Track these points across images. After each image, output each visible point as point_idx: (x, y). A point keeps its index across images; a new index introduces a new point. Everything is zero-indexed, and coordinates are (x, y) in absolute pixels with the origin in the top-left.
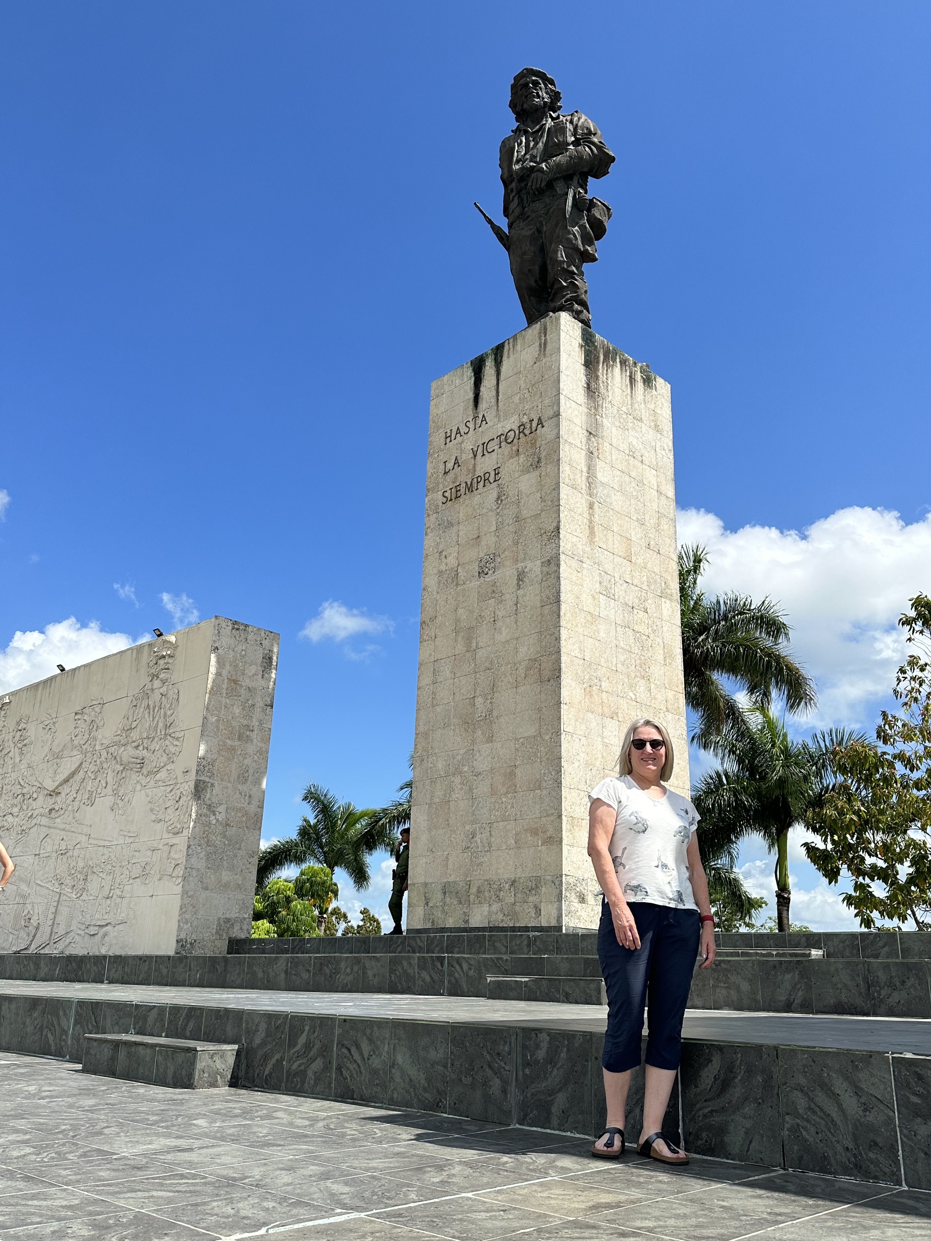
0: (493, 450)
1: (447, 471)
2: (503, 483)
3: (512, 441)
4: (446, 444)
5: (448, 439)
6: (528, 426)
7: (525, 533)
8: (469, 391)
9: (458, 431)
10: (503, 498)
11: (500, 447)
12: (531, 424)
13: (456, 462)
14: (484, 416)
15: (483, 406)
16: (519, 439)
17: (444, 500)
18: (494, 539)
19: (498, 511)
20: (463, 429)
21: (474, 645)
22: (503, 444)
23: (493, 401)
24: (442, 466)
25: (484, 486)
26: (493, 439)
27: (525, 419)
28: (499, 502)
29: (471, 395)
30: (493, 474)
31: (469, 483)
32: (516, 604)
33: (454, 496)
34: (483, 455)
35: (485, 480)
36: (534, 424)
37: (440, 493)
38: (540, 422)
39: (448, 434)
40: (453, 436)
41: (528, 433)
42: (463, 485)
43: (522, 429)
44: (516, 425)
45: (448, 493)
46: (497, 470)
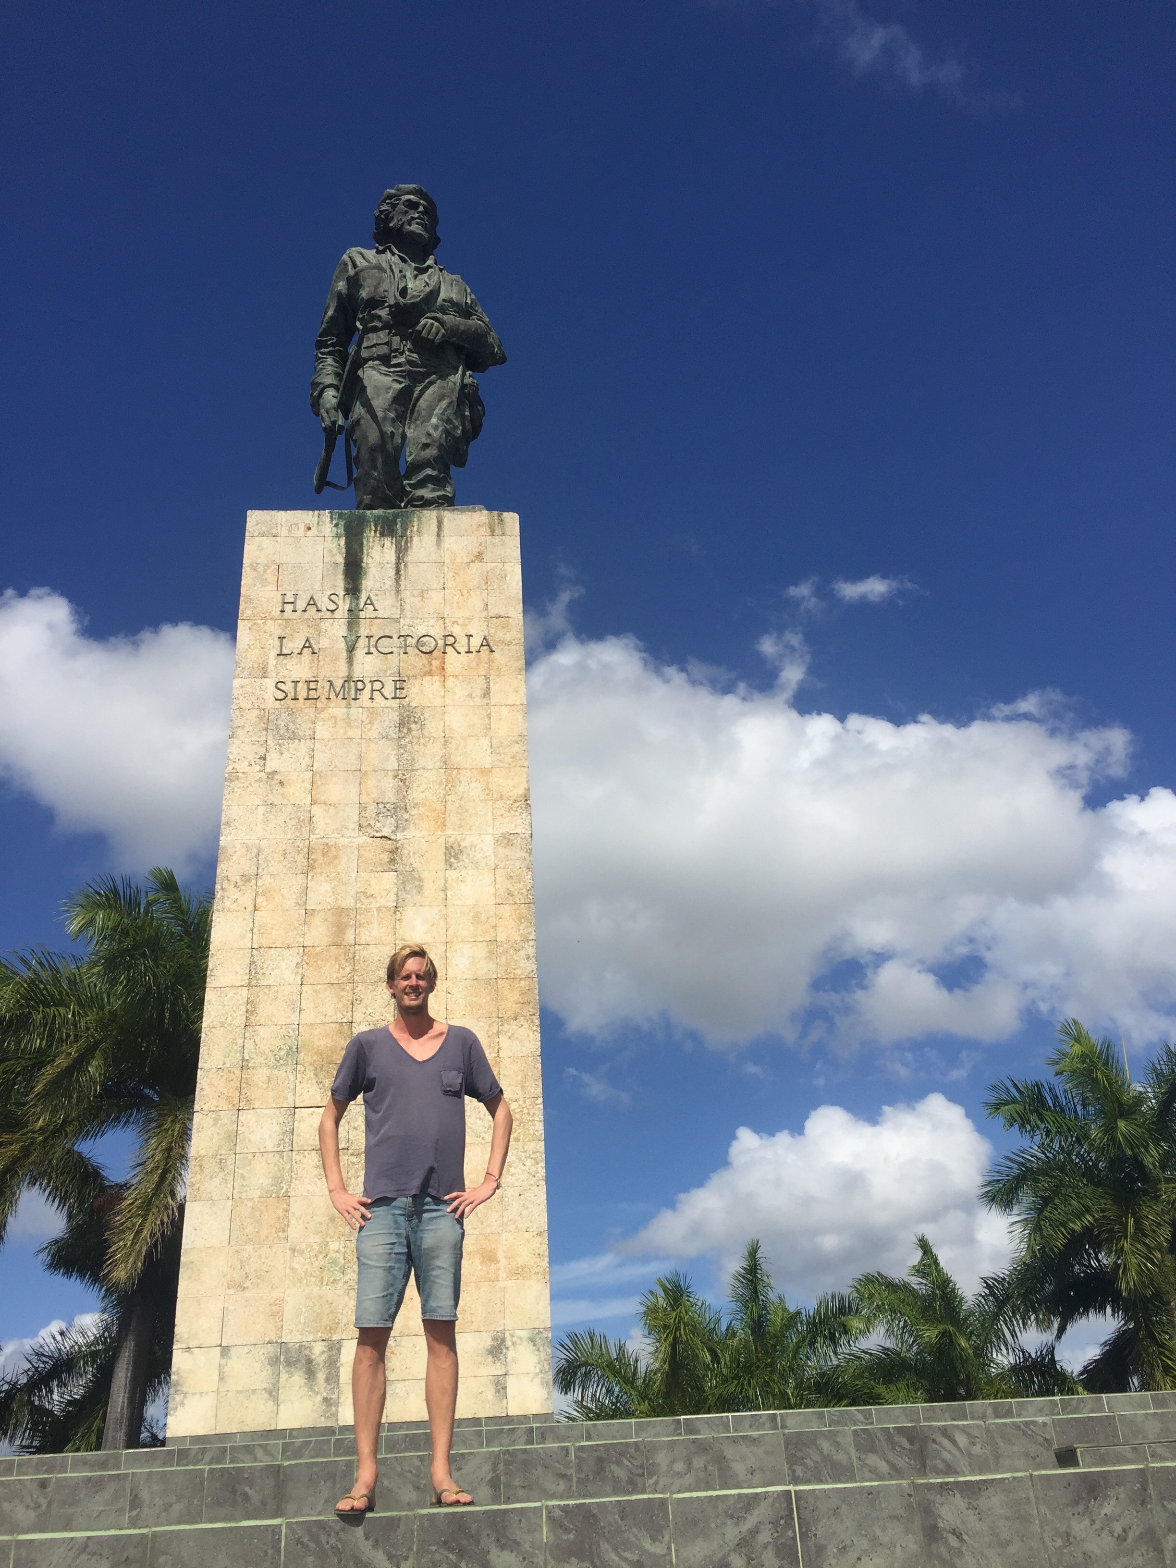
0: (392, 653)
1: (285, 651)
2: (413, 704)
3: (431, 652)
4: (282, 611)
5: (289, 607)
6: (463, 641)
7: (461, 789)
8: (335, 551)
9: (312, 602)
10: (413, 726)
11: (406, 653)
12: (469, 640)
13: (307, 645)
14: (369, 598)
15: (367, 584)
16: (444, 653)
17: (280, 695)
18: (394, 782)
19: (403, 742)
20: (324, 603)
21: (350, 937)
22: (411, 650)
23: (389, 583)
24: (274, 642)
25: (372, 698)
26: (391, 637)
27: (456, 630)
28: (405, 731)
29: (341, 559)
30: (390, 685)
31: (338, 684)
32: (445, 890)
33: (302, 693)
34: (369, 653)
35: (373, 690)
36: (476, 642)
37: (270, 683)
38: (486, 643)
39: (290, 599)
40: (301, 605)
41: (463, 650)
42: (323, 685)
43: (450, 640)
44: (437, 631)
45: (288, 687)
46: (400, 684)
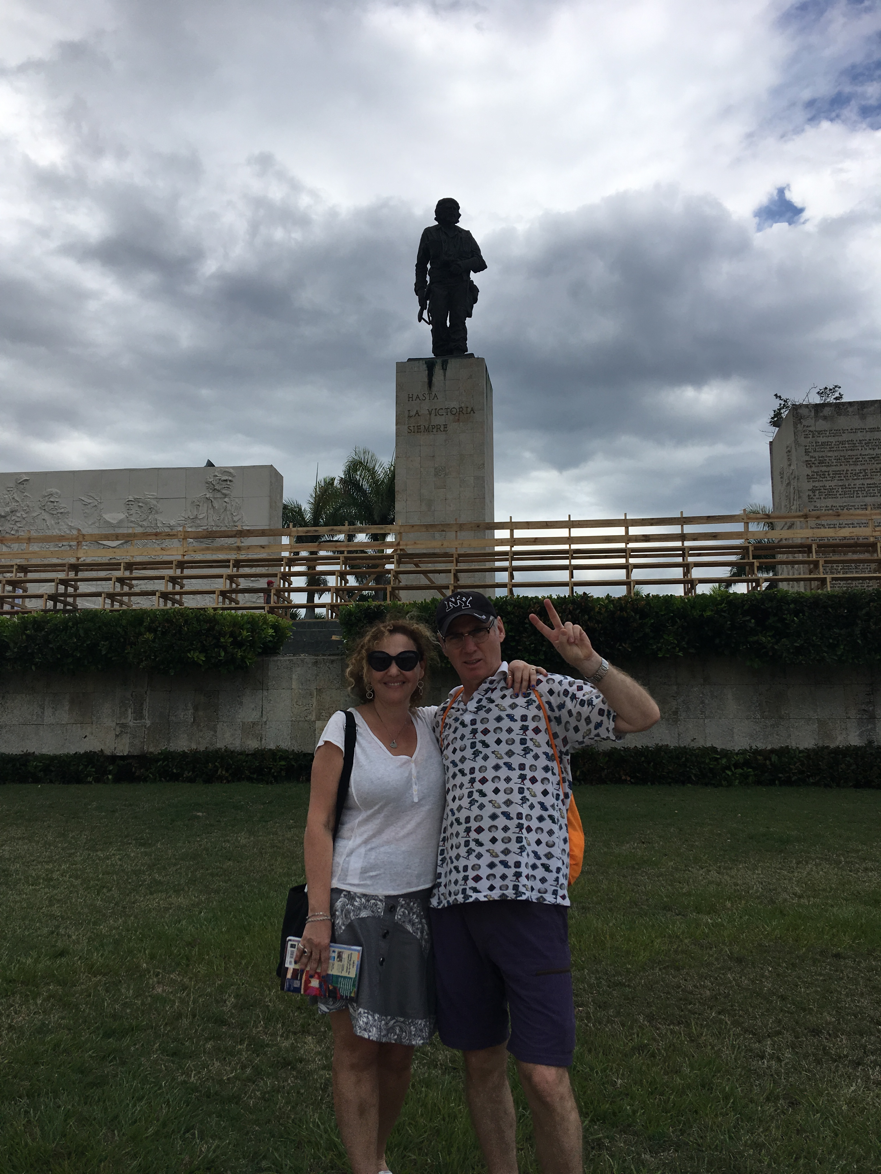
0: (443, 415)
1: (410, 415)
2: (450, 433)
3: (455, 414)
4: (409, 401)
5: (411, 399)
6: (465, 409)
7: (464, 462)
8: (424, 376)
9: (418, 397)
10: (450, 441)
11: (447, 415)
12: (467, 409)
13: (417, 413)
14: (435, 394)
15: (435, 389)
16: (459, 414)
17: (410, 431)
18: (444, 460)
19: (447, 446)
20: (421, 397)
21: (433, 509)
22: (449, 413)
23: (442, 388)
24: (406, 413)
25: (437, 431)
26: (442, 409)
27: (463, 405)
28: (448, 442)
29: (426, 380)
30: (442, 427)
31: (426, 427)
32: (459, 495)
33: (416, 431)
34: (436, 415)
35: (437, 428)
36: (469, 410)
37: (406, 427)
38: (472, 410)
39: (411, 396)
40: (414, 398)
41: (465, 413)
42: (422, 427)
43: (461, 409)
44: (457, 406)
45: (412, 428)
46: (445, 426)
